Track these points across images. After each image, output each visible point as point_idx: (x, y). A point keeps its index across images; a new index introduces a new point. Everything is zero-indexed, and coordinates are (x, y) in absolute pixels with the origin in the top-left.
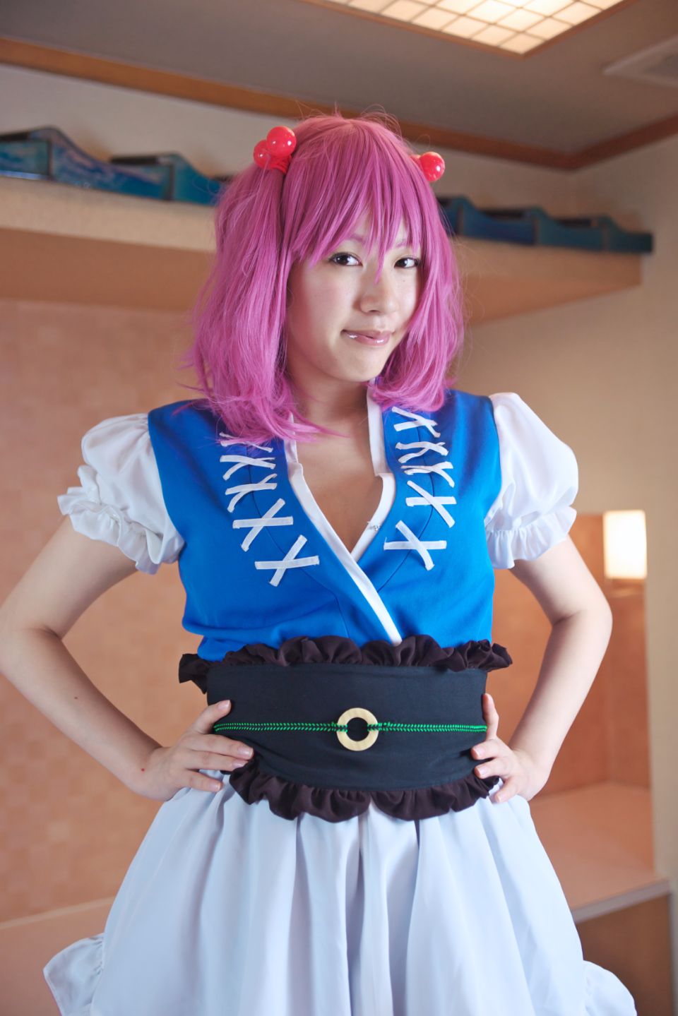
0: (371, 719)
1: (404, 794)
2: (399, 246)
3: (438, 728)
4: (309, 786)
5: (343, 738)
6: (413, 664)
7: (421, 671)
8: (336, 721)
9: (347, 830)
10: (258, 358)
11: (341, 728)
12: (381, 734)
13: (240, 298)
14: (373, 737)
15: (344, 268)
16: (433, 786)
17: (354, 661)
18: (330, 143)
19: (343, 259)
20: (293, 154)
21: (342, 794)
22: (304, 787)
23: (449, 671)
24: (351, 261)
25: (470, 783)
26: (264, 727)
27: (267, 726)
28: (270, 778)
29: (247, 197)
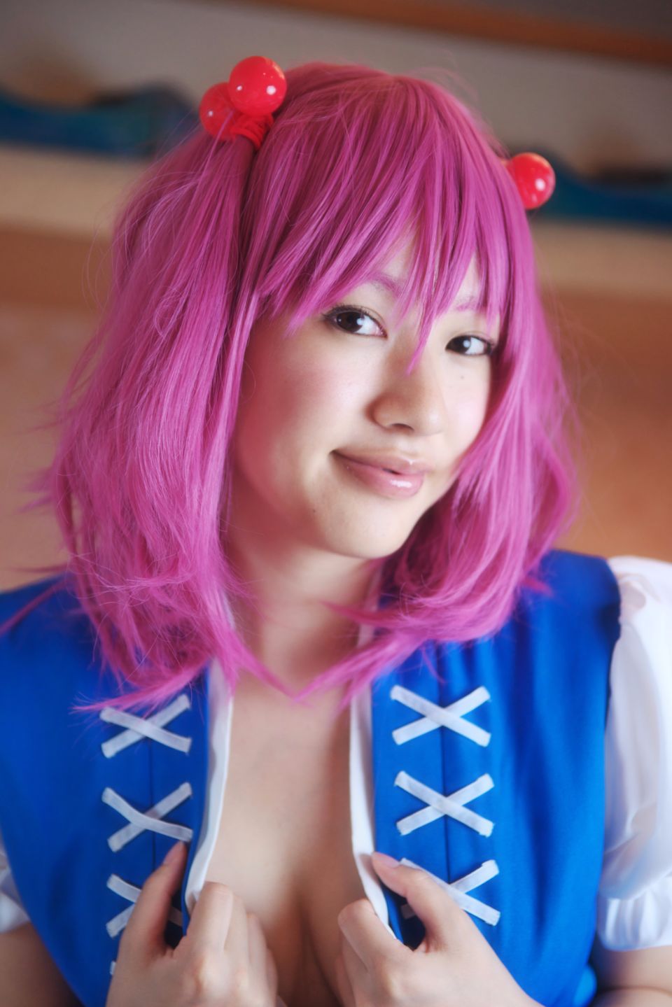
2: (462, 308)
15: (350, 338)
18: (350, 101)
20: (277, 114)
24: (366, 325)
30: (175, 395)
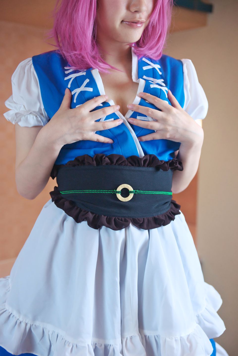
0: (130, 188)
1: (144, 219)
3: (156, 193)
4: (105, 216)
5: (119, 196)
6: (147, 166)
7: (151, 169)
8: (116, 189)
9: (121, 234)
10: (84, 33)
11: (118, 192)
12: (135, 195)
13: (75, 5)
14: (131, 196)
16: (154, 216)
17: (124, 164)
21: (119, 219)
22: (103, 216)
23: (161, 170)
25: (168, 214)
26: (84, 192)
27: (86, 191)
28: (88, 212)
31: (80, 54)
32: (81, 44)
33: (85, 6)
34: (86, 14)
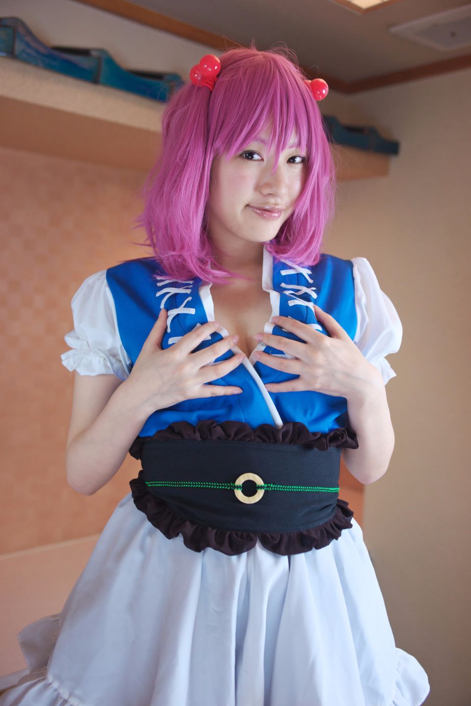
0: (259, 481)
1: (281, 535)
2: (291, 147)
3: (306, 489)
4: (213, 528)
5: (239, 494)
6: (290, 443)
7: (295, 448)
8: (234, 482)
9: (240, 563)
10: (188, 223)
11: (238, 487)
12: (266, 492)
13: (175, 181)
14: (260, 494)
15: (250, 162)
16: (301, 530)
17: (248, 440)
18: (245, 68)
19: (249, 155)
20: (218, 76)
21: (237, 535)
22: (210, 529)
23: (316, 449)
24: (256, 157)
25: (327, 528)
26: (181, 484)
27: (184, 484)
28: (185, 521)
29: (183, 106)
30: (186, 186)
31: (180, 256)
32: (182, 240)
33: (191, 181)
34: (192, 192)
